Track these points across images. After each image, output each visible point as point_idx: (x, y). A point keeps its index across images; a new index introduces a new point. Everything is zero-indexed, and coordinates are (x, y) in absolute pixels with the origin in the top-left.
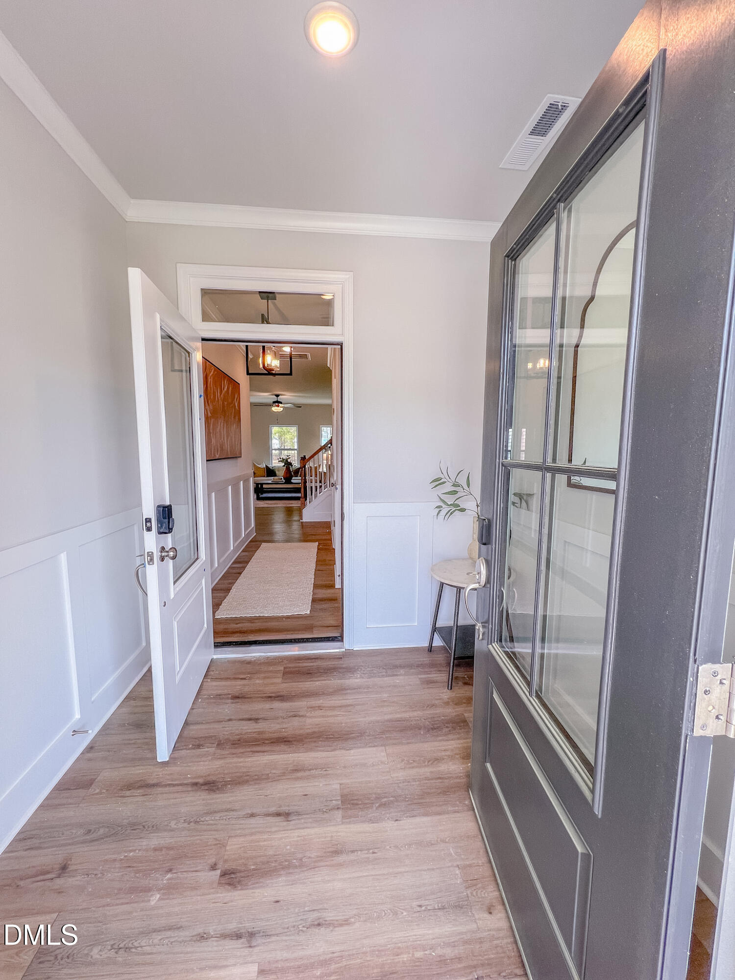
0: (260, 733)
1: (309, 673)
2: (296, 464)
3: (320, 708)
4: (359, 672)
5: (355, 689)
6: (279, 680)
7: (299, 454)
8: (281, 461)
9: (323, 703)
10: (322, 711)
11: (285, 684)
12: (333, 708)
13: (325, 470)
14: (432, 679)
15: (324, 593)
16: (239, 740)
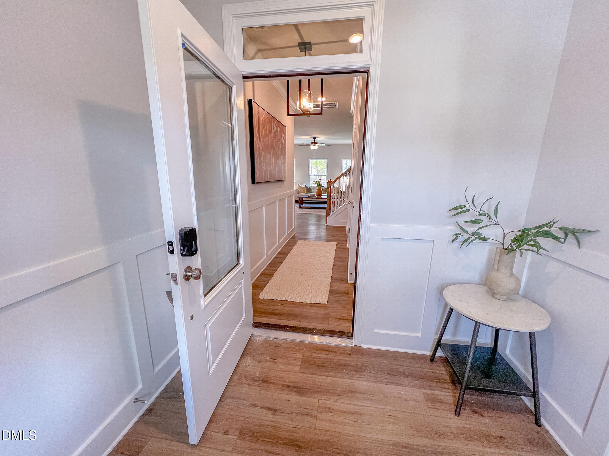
0: (276, 428)
1: (322, 366)
2: (325, 185)
3: (330, 410)
4: (365, 374)
5: (362, 393)
6: (297, 369)
7: (327, 178)
8: (315, 183)
9: (332, 405)
10: (331, 414)
11: (302, 375)
12: (341, 412)
13: (344, 189)
14: (436, 397)
15: (339, 286)
16: (257, 433)
